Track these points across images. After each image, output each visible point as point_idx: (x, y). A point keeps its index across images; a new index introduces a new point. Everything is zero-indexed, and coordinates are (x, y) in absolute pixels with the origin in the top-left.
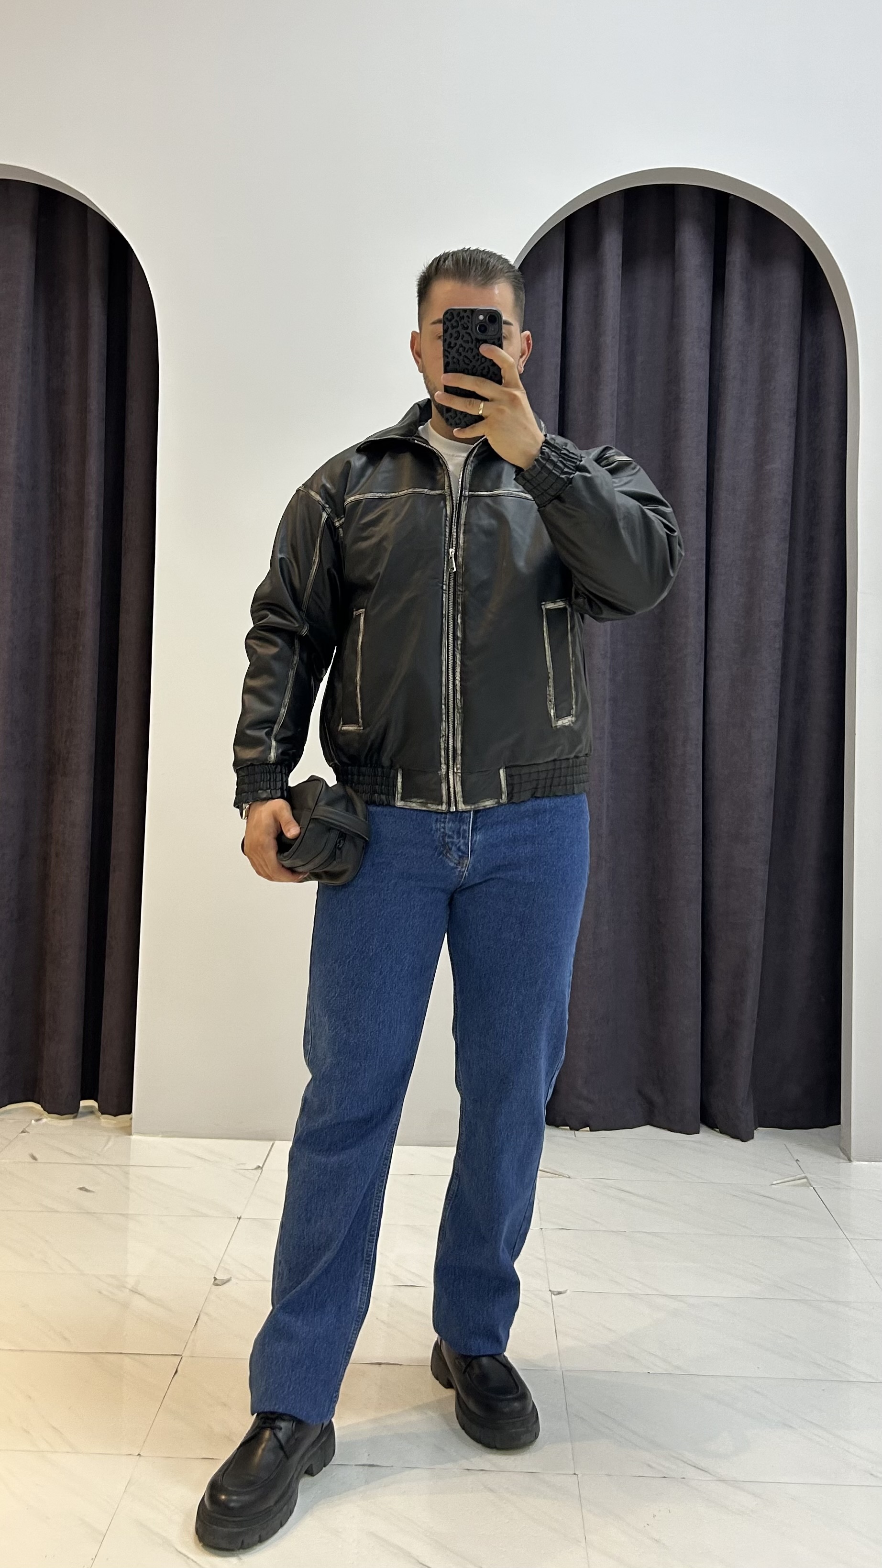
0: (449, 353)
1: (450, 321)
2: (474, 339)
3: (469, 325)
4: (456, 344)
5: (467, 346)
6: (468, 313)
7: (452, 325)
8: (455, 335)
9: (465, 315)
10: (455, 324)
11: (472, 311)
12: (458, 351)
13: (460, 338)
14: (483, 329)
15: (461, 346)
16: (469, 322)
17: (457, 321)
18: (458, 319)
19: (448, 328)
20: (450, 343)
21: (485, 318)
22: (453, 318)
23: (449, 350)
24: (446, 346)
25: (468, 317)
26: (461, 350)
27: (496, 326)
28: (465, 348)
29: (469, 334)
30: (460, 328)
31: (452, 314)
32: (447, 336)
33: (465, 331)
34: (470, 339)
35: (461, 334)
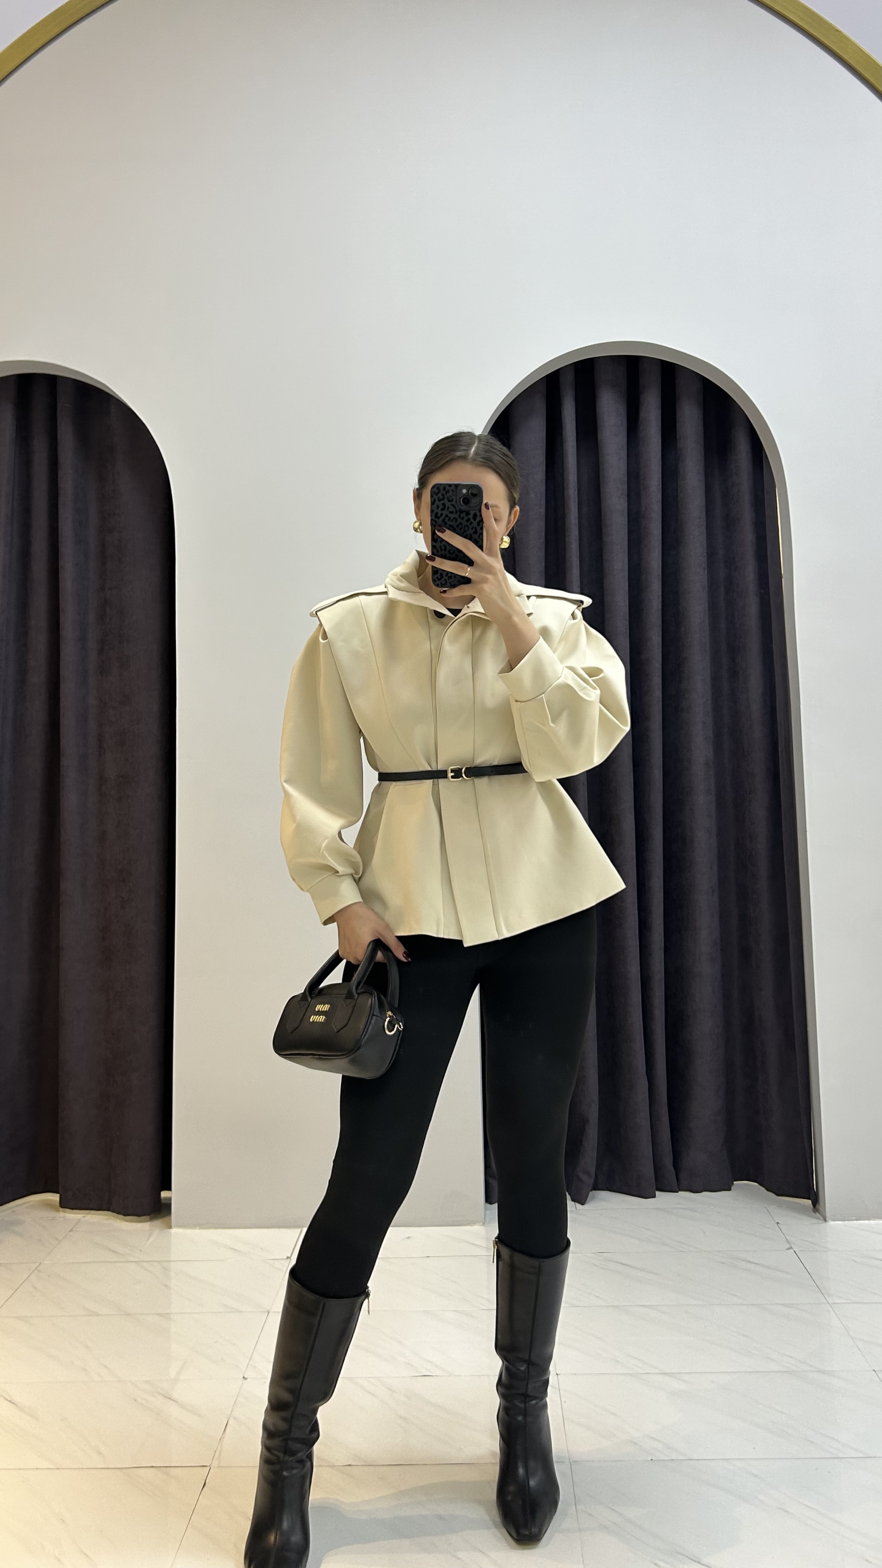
0: (436, 522)
1: (437, 494)
2: (458, 509)
3: (454, 498)
4: (442, 515)
5: (452, 516)
6: (453, 488)
7: (439, 497)
8: (441, 507)
9: (450, 489)
10: (441, 497)
11: (457, 486)
12: (443, 520)
13: (446, 509)
14: (466, 501)
15: (447, 516)
16: (453, 495)
17: (443, 495)
18: (444, 493)
19: (435, 500)
20: (437, 514)
21: (468, 491)
22: (440, 492)
23: (436, 519)
24: (433, 518)
25: (453, 491)
26: (447, 519)
27: (478, 499)
28: (450, 518)
29: (454, 506)
30: (446, 501)
31: (438, 488)
32: (435, 506)
33: (450, 503)
34: (454, 512)
35: (447, 507)
